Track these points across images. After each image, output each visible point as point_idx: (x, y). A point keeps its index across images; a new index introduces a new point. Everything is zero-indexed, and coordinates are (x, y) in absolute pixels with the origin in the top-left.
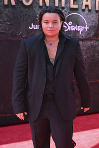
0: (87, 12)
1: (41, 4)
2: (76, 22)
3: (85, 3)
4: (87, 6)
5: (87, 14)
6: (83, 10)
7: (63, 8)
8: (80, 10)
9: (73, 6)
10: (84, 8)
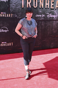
0: (57, 10)
1: (40, 7)
2: (53, 14)
3: (56, 7)
4: (57, 8)
5: (57, 11)
6: (56, 9)
7: (48, 9)
8: (55, 9)
9: (52, 8)
10: (56, 8)
